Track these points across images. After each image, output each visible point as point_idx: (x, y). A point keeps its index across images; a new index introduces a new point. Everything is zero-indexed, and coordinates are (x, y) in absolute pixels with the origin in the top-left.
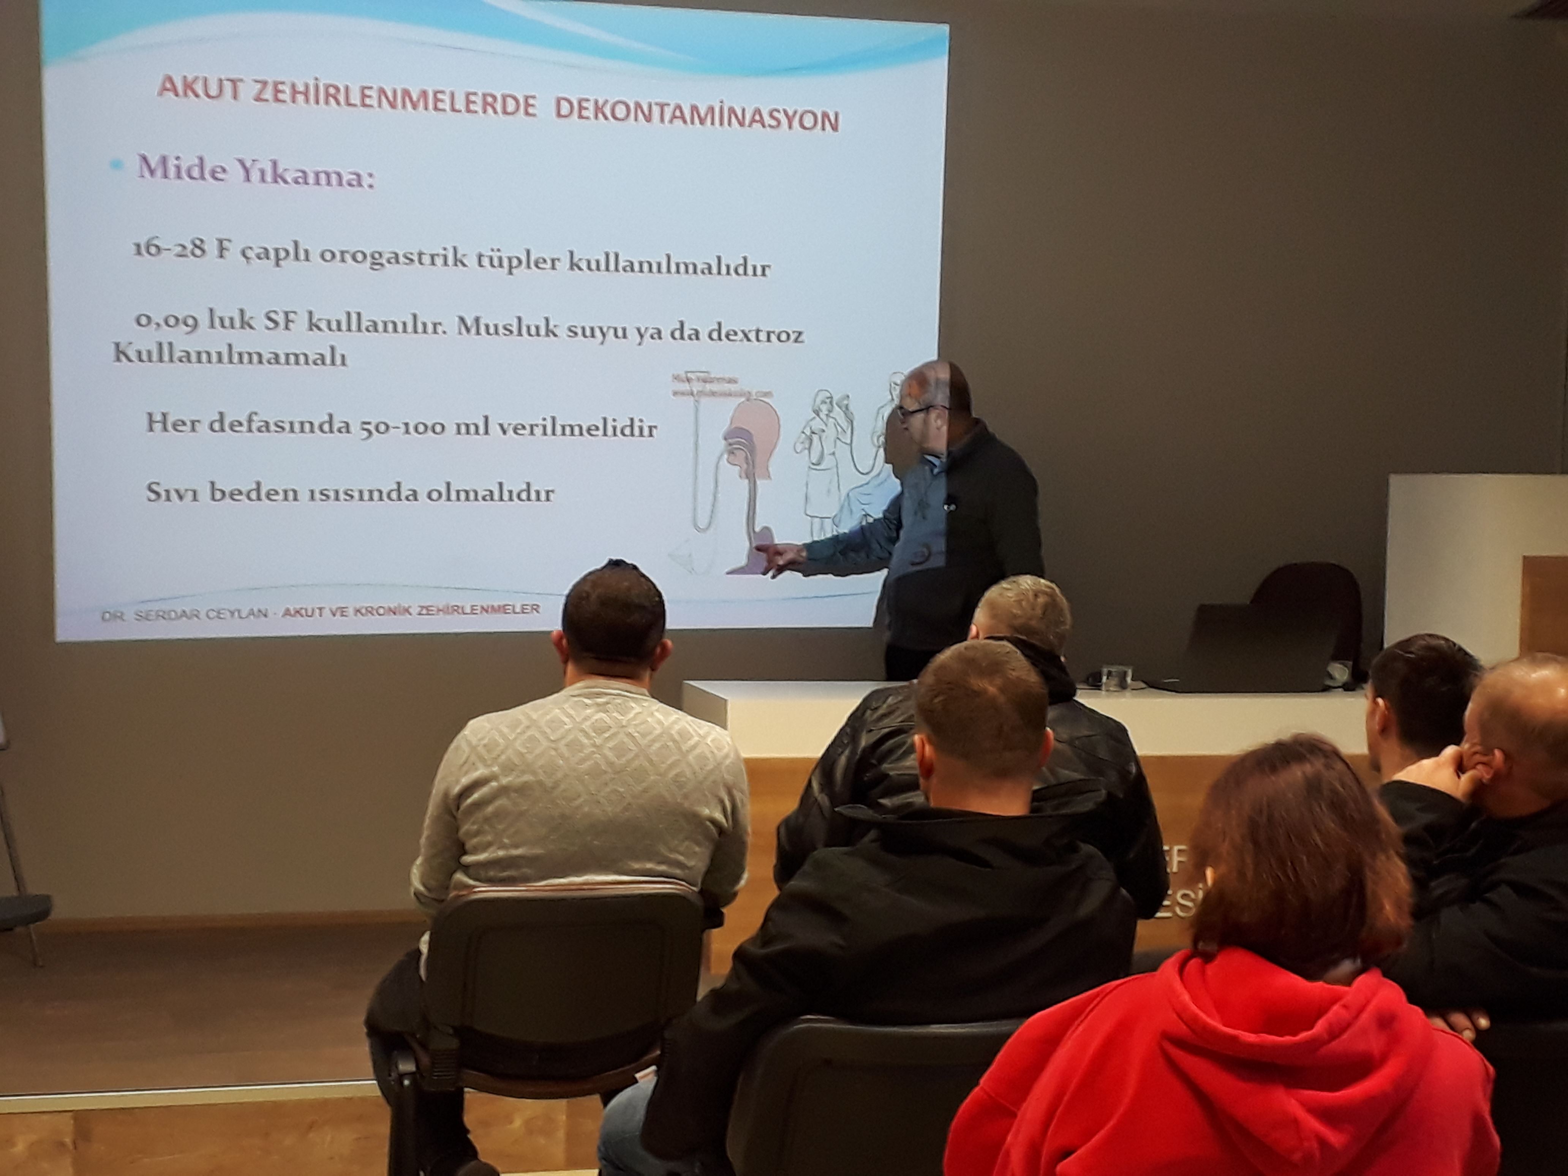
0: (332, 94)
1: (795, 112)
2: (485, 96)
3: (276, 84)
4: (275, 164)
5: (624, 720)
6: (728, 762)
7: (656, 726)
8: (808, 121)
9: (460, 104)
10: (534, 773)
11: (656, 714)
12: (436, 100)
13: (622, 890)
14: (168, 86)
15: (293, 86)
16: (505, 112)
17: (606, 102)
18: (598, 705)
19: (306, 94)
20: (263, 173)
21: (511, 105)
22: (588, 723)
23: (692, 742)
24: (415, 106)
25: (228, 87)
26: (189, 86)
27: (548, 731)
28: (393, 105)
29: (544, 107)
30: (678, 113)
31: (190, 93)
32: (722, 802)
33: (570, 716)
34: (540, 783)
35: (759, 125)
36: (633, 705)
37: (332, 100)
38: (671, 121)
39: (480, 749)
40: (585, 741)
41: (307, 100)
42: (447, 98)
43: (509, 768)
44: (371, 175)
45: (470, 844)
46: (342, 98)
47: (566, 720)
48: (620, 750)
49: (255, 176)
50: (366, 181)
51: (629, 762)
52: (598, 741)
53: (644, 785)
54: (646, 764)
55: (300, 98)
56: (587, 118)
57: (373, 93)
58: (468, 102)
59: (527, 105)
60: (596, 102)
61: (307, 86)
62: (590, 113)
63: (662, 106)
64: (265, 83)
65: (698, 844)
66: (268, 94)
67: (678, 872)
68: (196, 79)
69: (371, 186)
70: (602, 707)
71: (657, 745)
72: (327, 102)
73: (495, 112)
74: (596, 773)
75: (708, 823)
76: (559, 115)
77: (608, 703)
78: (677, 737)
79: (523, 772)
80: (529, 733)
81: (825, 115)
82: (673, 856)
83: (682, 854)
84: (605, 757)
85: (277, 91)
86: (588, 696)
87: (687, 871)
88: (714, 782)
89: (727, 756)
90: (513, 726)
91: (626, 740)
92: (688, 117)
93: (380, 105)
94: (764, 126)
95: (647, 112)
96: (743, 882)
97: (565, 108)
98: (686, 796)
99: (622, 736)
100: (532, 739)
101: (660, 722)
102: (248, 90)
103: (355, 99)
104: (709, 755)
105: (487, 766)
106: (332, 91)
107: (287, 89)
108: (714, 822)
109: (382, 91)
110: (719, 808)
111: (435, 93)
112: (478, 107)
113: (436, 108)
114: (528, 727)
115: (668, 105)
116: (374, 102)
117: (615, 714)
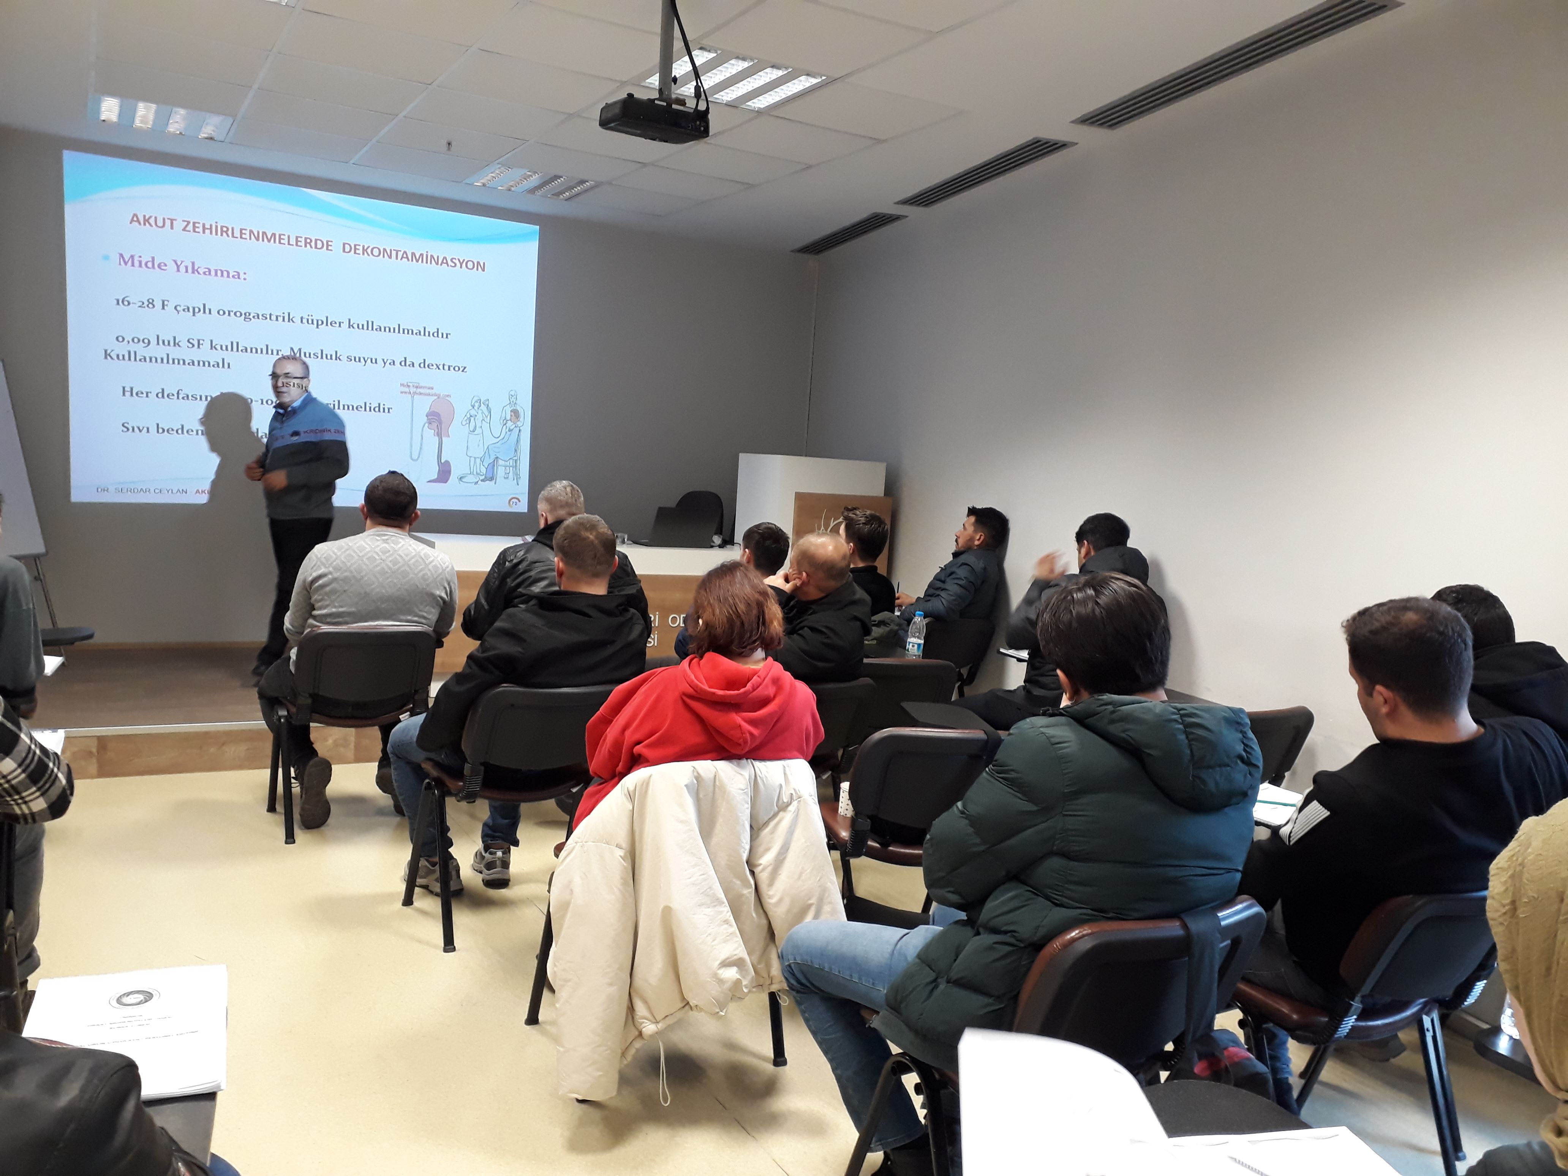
0: (224, 231)
1: (464, 260)
2: (306, 239)
3: (194, 223)
4: (193, 264)
5: (396, 547)
6: (448, 569)
7: (413, 551)
8: (470, 265)
9: (293, 241)
10: (351, 572)
11: (412, 545)
12: (280, 239)
13: (396, 629)
14: (135, 219)
15: (204, 225)
16: (316, 247)
17: (369, 247)
18: (383, 540)
19: (211, 229)
20: (187, 267)
21: (319, 244)
22: (379, 548)
23: (431, 559)
24: (269, 241)
25: (168, 223)
26: (146, 220)
27: (358, 552)
28: (258, 239)
29: (337, 247)
30: (405, 256)
31: (147, 224)
32: (445, 588)
33: (368, 544)
34: (354, 577)
35: (446, 265)
36: (401, 540)
37: (224, 234)
38: (401, 259)
39: (324, 560)
40: (377, 557)
41: (211, 233)
42: (286, 238)
43: (337, 569)
44: (245, 274)
45: (317, 605)
46: (230, 232)
47: (366, 546)
48: (395, 562)
49: (182, 268)
50: (242, 276)
51: (399, 568)
52: (383, 557)
53: (407, 579)
54: (408, 569)
55: (207, 231)
56: (359, 254)
57: (248, 232)
58: (297, 241)
59: (328, 246)
60: (363, 247)
61: (211, 225)
62: (360, 251)
63: (397, 252)
64: (189, 222)
65: (434, 608)
66: (190, 227)
67: (424, 621)
68: (151, 217)
69: (245, 279)
70: (385, 541)
71: (413, 560)
72: (222, 235)
73: (311, 247)
74: (383, 572)
75: (439, 598)
76: (344, 251)
77: (388, 539)
78: (423, 557)
79: (346, 571)
80: (348, 552)
81: (478, 263)
82: (421, 613)
83: (426, 612)
84: (387, 565)
85: (194, 227)
86: (378, 535)
87: (428, 621)
88: (442, 579)
89: (447, 567)
90: (340, 549)
91: (398, 557)
92: (410, 258)
93: (250, 239)
94: (448, 265)
95: (389, 254)
96: (453, 627)
97: (347, 248)
98: (428, 585)
99: (395, 555)
100: (350, 555)
101: (414, 549)
102: (179, 225)
103: (237, 234)
104: (439, 565)
105: (326, 567)
106: (225, 229)
107: (201, 226)
108: (441, 598)
109: (251, 232)
110: (444, 591)
111: (280, 236)
112: (303, 244)
113: (280, 243)
114: (347, 550)
115: (400, 251)
116: (247, 236)
117: (392, 545)
